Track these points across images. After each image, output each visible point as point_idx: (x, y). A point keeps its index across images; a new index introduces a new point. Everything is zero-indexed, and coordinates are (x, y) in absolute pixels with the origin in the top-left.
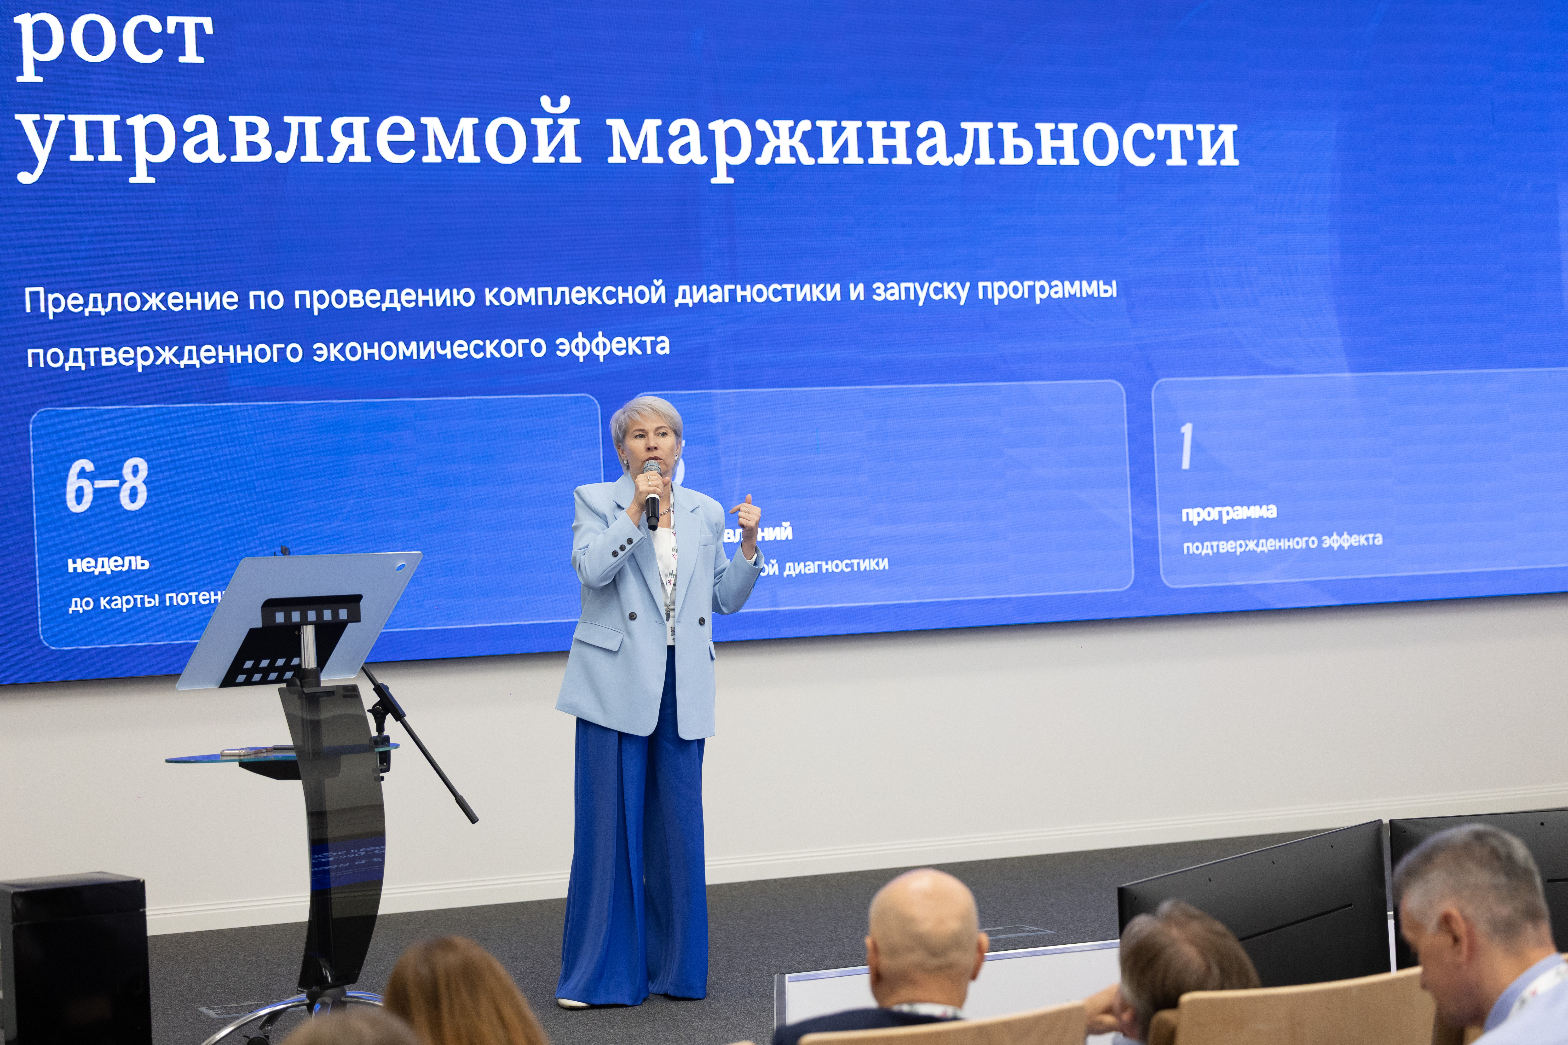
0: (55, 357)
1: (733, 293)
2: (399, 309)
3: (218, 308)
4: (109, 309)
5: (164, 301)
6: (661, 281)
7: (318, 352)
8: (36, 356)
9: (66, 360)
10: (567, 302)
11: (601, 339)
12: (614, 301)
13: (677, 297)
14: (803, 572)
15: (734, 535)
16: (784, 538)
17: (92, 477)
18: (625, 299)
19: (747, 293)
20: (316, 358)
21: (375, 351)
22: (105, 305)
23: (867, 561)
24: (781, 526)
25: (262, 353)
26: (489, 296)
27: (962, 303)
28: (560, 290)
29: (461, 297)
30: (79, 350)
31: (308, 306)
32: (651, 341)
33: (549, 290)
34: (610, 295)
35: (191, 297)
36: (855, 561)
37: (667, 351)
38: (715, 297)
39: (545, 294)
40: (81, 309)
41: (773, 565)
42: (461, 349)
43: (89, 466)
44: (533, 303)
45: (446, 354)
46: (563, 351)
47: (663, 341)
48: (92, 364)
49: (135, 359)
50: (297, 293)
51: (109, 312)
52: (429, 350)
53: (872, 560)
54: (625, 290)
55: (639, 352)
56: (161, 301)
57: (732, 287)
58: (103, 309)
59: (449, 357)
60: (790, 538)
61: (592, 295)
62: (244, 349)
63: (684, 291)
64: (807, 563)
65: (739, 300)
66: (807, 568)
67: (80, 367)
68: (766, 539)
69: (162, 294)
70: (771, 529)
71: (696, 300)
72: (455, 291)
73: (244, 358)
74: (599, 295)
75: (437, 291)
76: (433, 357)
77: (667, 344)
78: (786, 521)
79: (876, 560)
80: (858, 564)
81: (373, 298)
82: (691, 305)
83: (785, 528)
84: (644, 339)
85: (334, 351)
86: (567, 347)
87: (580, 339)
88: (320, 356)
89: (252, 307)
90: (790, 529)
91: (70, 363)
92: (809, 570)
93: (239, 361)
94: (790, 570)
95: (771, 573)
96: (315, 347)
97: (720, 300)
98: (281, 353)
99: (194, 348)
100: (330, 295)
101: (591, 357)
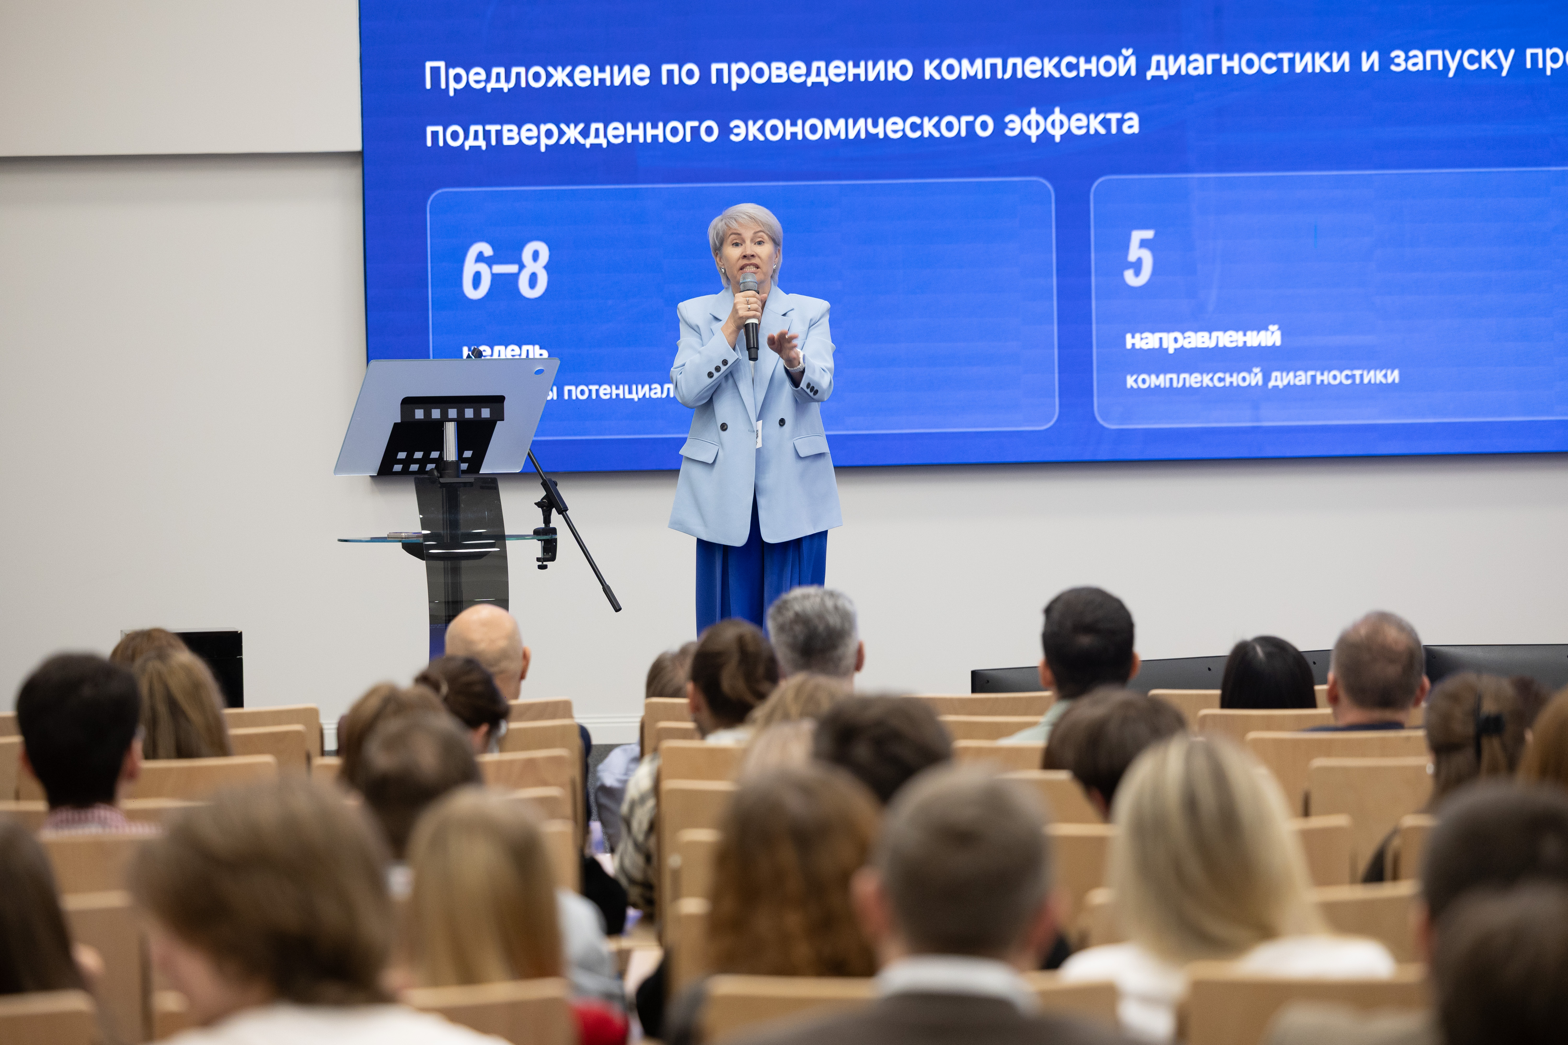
0: (455, 136)
1: (1217, 64)
2: (826, 84)
3: (628, 83)
4: (512, 84)
5: (570, 76)
6: (1130, 51)
7: (736, 131)
8: (435, 134)
9: (466, 137)
10: (1019, 75)
11: (1057, 115)
12: (1074, 73)
13: (1149, 68)
14: (1292, 383)
15: (1210, 338)
16: (1270, 344)
17: (489, 262)
18: (1088, 72)
19: (1235, 63)
20: (732, 137)
22: (508, 80)
23: (1372, 373)
24: (1267, 329)
25: (674, 132)
26: (929, 70)
27: (1504, 73)
28: (1011, 61)
29: (897, 70)
30: (479, 128)
31: (726, 81)
32: (1117, 119)
33: (999, 61)
34: (1070, 67)
35: (600, 72)
36: (1357, 373)
37: (1136, 130)
38: (1196, 68)
39: (994, 67)
40: (483, 84)
41: (1256, 374)
42: (895, 128)
43: (488, 251)
44: (980, 76)
45: (877, 134)
46: (1013, 129)
47: (1131, 119)
48: (493, 142)
49: (538, 137)
50: (715, 66)
51: (512, 88)
52: (858, 128)
53: (1378, 372)
54: (1088, 61)
55: (1102, 131)
56: (567, 76)
57: (1217, 56)
58: (506, 84)
59: (881, 135)
60: (1278, 343)
61: (1049, 67)
62: (655, 127)
63: (1158, 62)
64: (1298, 373)
65: (1224, 71)
66: (1298, 379)
67: (480, 146)
68: (1249, 345)
69: (569, 69)
70: (1255, 333)
71: (1173, 71)
72: (890, 63)
73: (655, 137)
74: (1057, 66)
75: (870, 64)
76: (863, 136)
77: (1136, 122)
78: (1274, 324)
79: (1384, 372)
80: (1362, 376)
81: (798, 72)
83: (1273, 333)
84: (1109, 116)
86: (1017, 125)
87: (1033, 116)
88: (738, 135)
89: (665, 81)
90: (1278, 335)
91: (470, 142)
92: (1300, 380)
93: (649, 140)
94: (1276, 380)
95: (1253, 384)
96: (732, 124)
97: (1201, 71)
98: (695, 131)
99: (601, 126)
100: (750, 69)
101: (1045, 137)
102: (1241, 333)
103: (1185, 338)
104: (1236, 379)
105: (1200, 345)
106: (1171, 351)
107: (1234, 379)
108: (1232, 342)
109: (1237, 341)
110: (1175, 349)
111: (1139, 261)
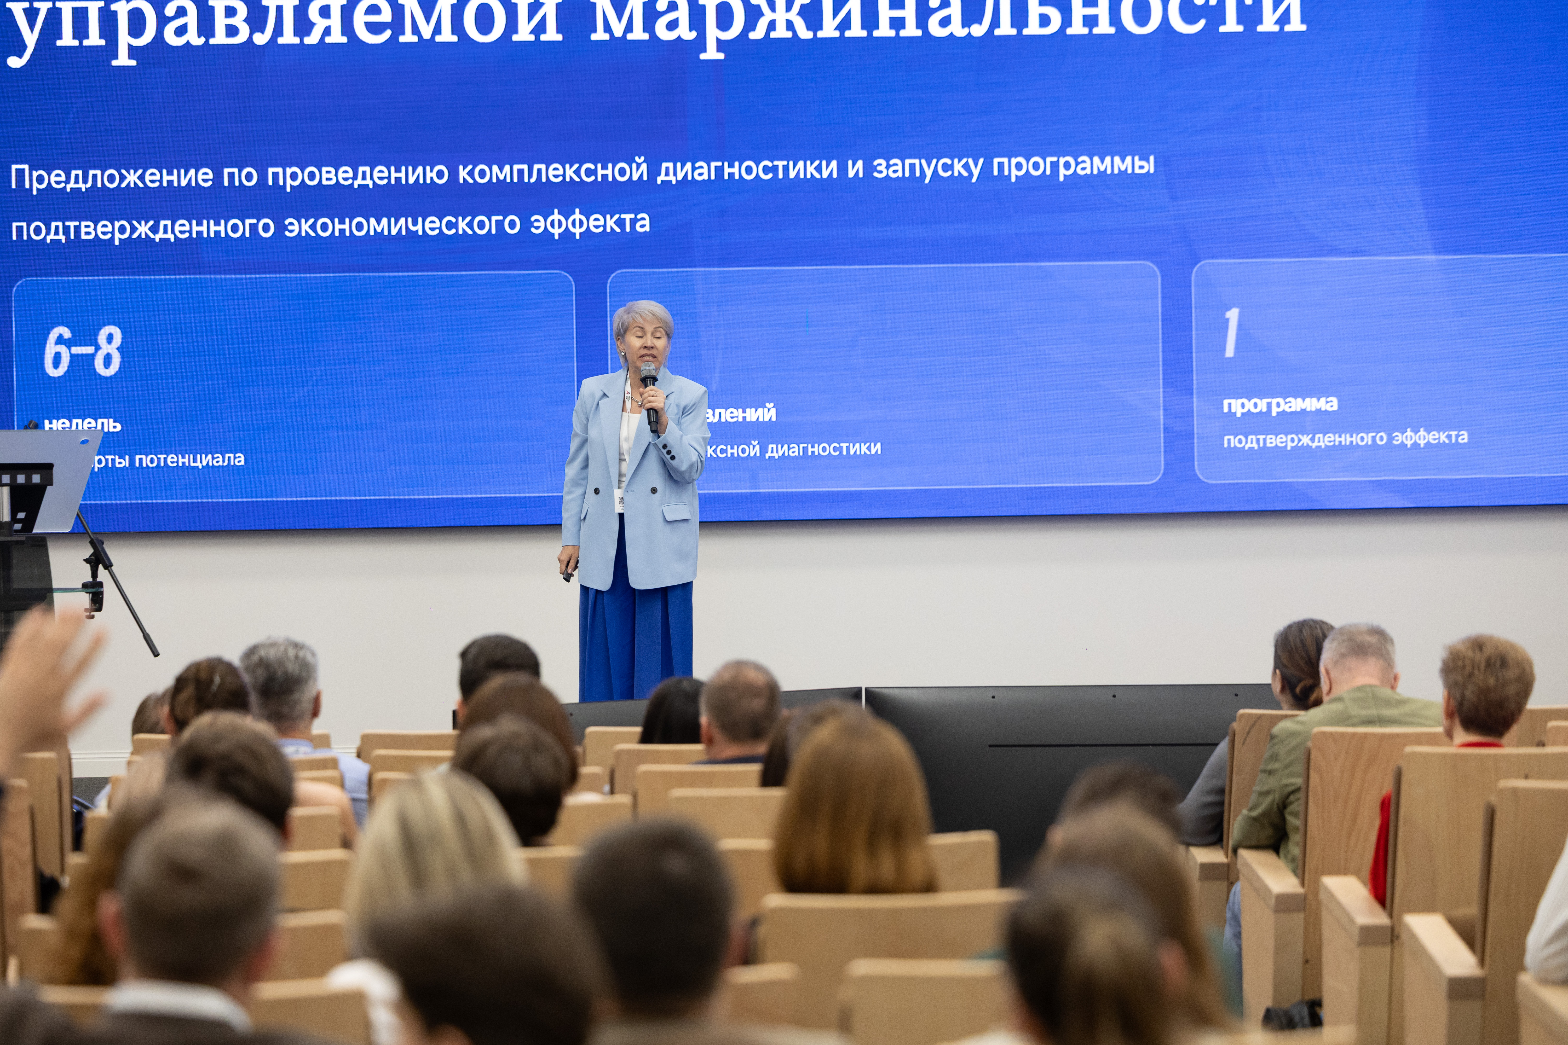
0: (38, 231)
1: (719, 170)
2: (371, 186)
3: (193, 184)
4: (89, 185)
5: (142, 178)
6: (643, 158)
7: (290, 228)
8: (20, 229)
9: (48, 233)
10: (544, 179)
11: (577, 216)
12: (593, 178)
13: (660, 175)
14: (786, 454)
16: (766, 420)
17: (69, 344)
18: (605, 177)
19: (735, 170)
20: (287, 233)
21: (346, 226)
22: (85, 181)
23: (857, 445)
24: (764, 407)
25: (235, 228)
26: (463, 174)
27: (974, 180)
28: (536, 167)
29: (434, 175)
30: (60, 224)
31: (281, 183)
32: (631, 219)
33: (525, 167)
34: (589, 172)
35: (168, 174)
36: (844, 445)
37: (647, 228)
38: (700, 174)
39: (521, 172)
40: (63, 185)
41: (754, 446)
42: (433, 225)
43: (67, 333)
44: (508, 180)
45: (417, 231)
46: (538, 228)
47: (643, 219)
48: (72, 237)
49: (113, 233)
50: (271, 170)
51: (89, 188)
52: (400, 226)
53: (862, 445)
54: (604, 167)
55: (618, 230)
56: (138, 178)
57: (719, 164)
58: (84, 185)
59: (420, 233)
60: (774, 419)
61: (570, 172)
62: (217, 224)
63: (667, 169)
64: (792, 445)
65: (726, 177)
66: (792, 450)
67: (60, 240)
68: (748, 420)
69: (140, 172)
70: (753, 410)
71: (680, 177)
72: (428, 168)
73: (217, 233)
74: (578, 172)
75: (410, 169)
76: (404, 233)
77: (647, 222)
78: (770, 402)
79: (867, 445)
80: (848, 448)
81: (346, 175)
82: (674, 182)
83: (769, 409)
84: (623, 216)
86: (542, 224)
87: (556, 216)
88: (292, 231)
89: (226, 183)
90: (773, 411)
91: (52, 237)
92: (794, 452)
93: (212, 235)
94: (772, 451)
95: (752, 455)
96: (287, 222)
97: (705, 177)
98: (253, 227)
99: (169, 223)
100: (303, 172)
101: (567, 235)
102: (741, 410)
107: (735, 451)
108: (733, 418)
109: (737, 417)
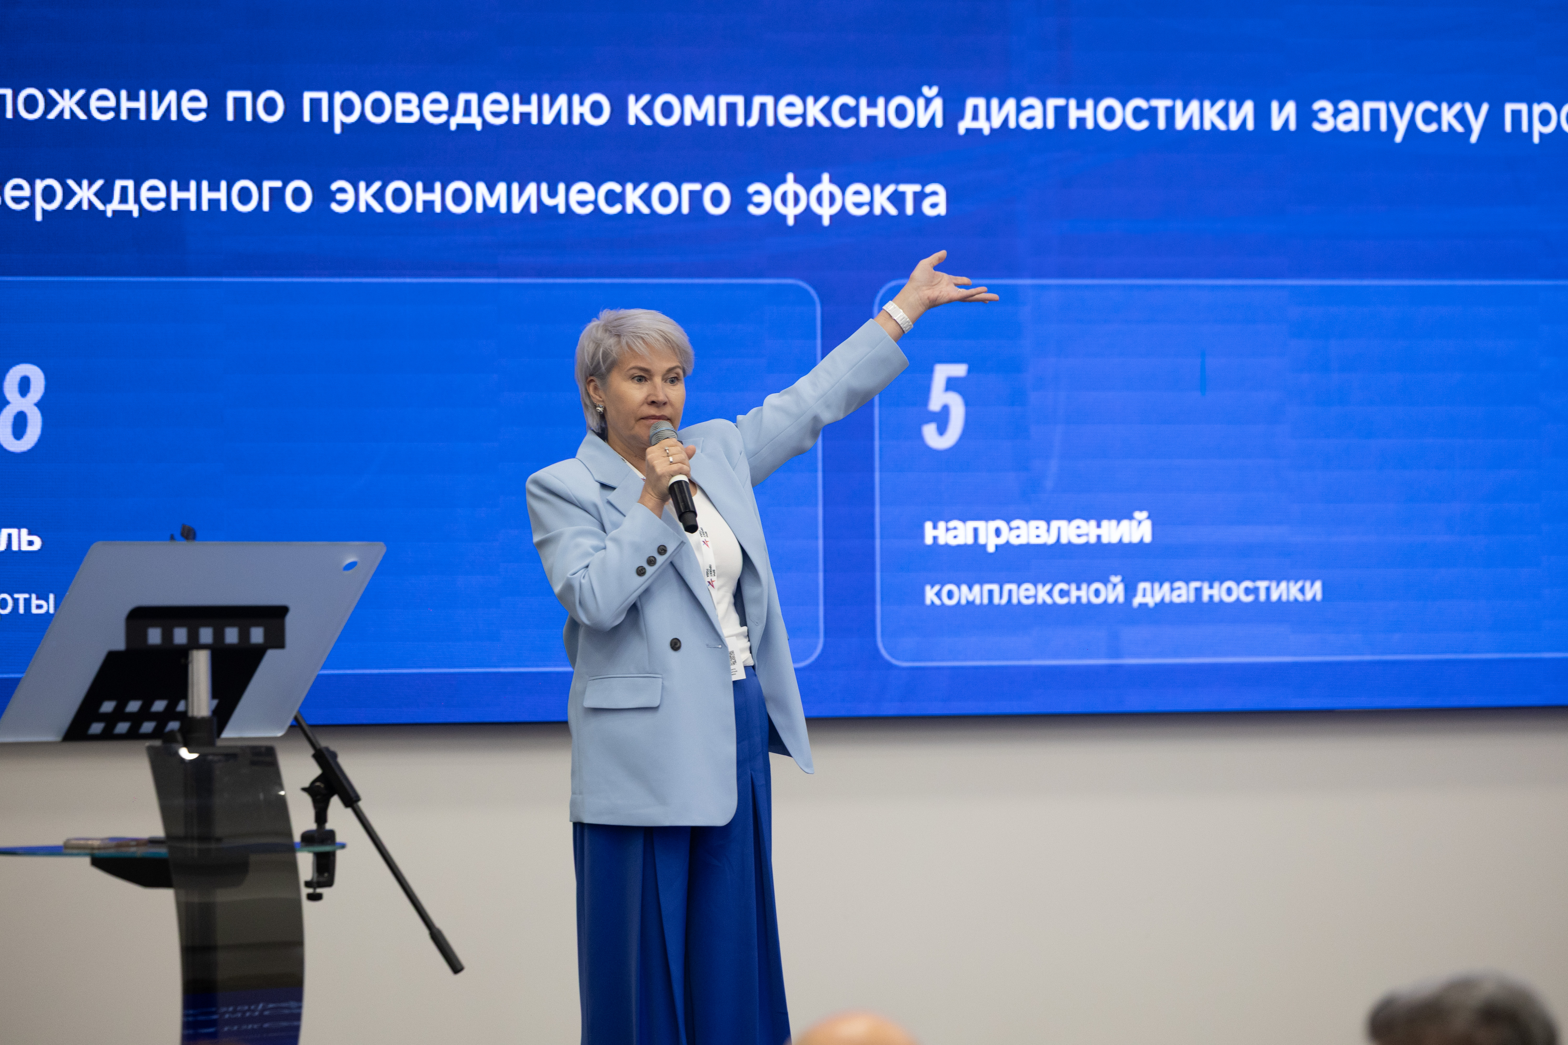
1: (1061, 113)
2: (479, 127)
3: (174, 117)
5: (84, 104)
6: (935, 90)
7: (339, 196)
10: (770, 122)
11: (826, 186)
12: (851, 122)
13: (962, 118)
14: (1167, 600)
15: (1048, 531)
16: (1136, 540)
18: (872, 120)
19: (1087, 113)
20: (334, 206)
21: (436, 196)
23: (1283, 585)
24: (1131, 518)
25: (245, 195)
26: (635, 109)
27: (1474, 139)
28: (757, 100)
29: (586, 110)
31: (325, 118)
32: (915, 193)
33: (739, 100)
34: (846, 112)
35: (130, 98)
36: (1262, 585)
37: (942, 210)
38: (1030, 119)
39: (732, 108)
41: (1115, 586)
42: (583, 198)
44: (711, 122)
45: (556, 207)
47: (934, 193)
49: (32, 199)
50: (307, 96)
52: (527, 197)
53: (1291, 584)
54: (872, 104)
55: (892, 211)
56: (78, 103)
57: (1061, 102)
59: (562, 210)
60: (1148, 539)
61: (814, 111)
62: (214, 187)
63: (976, 108)
64: (1177, 584)
65: (1073, 124)
66: (1176, 593)
68: (1105, 540)
69: (81, 93)
70: (1114, 523)
71: (997, 123)
72: (576, 98)
73: (214, 204)
74: (826, 110)
75: (546, 98)
76: (534, 209)
77: (941, 198)
78: (1141, 510)
79: (1300, 584)
80: (1268, 589)
81: (436, 107)
82: (987, 132)
83: (1140, 522)
84: (902, 188)
85: (366, 196)
86: (766, 199)
87: (790, 185)
88: (342, 203)
89: (230, 117)
90: (1147, 526)
92: (1179, 596)
93: (205, 207)
94: (1144, 595)
95: (1111, 600)
96: (334, 186)
97: (1038, 124)
98: (277, 195)
99: (130, 184)
100: (363, 101)
101: (808, 218)
102: (1093, 523)
103: (1011, 529)
104: (1085, 594)
105: (1034, 541)
106: (991, 549)
107: (1083, 593)
108: (1079, 536)
109: (1087, 535)
110: (997, 547)
111: (946, 409)
